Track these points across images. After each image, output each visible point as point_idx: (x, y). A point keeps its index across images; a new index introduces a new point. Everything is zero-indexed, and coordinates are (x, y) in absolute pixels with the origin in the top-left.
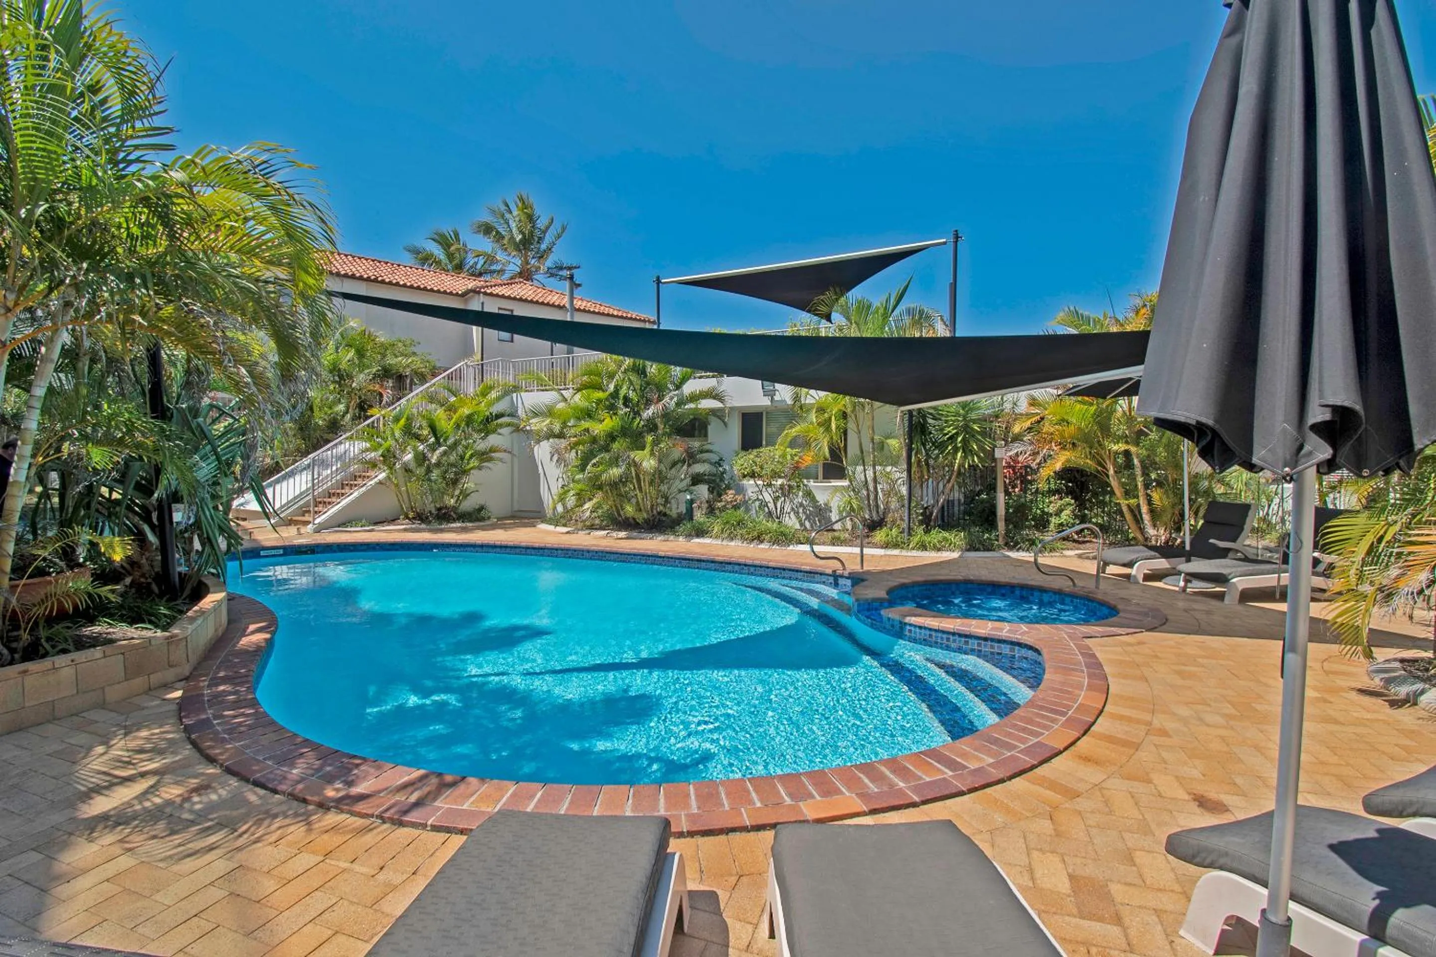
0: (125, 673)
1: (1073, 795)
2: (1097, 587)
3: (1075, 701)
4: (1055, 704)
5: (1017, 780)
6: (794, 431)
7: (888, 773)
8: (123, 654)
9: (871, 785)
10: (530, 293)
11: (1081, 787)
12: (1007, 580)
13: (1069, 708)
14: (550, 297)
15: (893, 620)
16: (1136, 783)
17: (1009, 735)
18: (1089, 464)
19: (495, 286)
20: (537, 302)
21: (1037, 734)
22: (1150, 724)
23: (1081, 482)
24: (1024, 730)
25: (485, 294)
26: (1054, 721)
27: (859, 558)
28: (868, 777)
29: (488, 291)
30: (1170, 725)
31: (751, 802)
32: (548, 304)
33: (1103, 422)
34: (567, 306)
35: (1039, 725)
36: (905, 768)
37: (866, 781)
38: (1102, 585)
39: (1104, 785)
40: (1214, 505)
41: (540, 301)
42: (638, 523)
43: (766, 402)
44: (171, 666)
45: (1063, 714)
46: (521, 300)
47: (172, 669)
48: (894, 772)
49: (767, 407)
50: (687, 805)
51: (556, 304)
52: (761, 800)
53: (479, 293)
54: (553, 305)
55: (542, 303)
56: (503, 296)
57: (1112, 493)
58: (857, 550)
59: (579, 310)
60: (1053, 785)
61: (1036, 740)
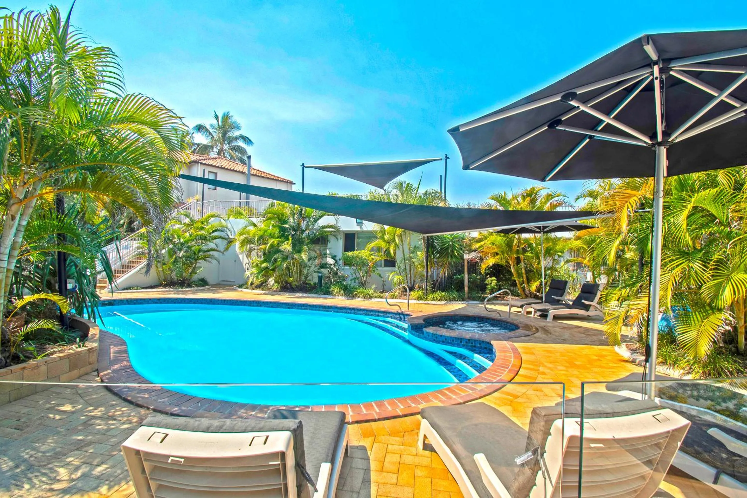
0: (69, 368)
1: (516, 397)
2: (509, 317)
3: (510, 363)
4: (503, 364)
5: (496, 393)
6: (372, 245)
7: (447, 393)
8: (68, 358)
9: (442, 397)
10: (226, 164)
11: (519, 394)
12: (472, 314)
13: (509, 366)
14: (237, 167)
15: (429, 333)
16: (538, 392)
17: (489, 376)
18: (503, 263)
19: (206, 159)
20: (230, 170)
21: (499, 376)
22: (539, 370)
23: (499, 269)
24: (494, 374)
25: (201, 163)
26: (504, 371)
27: (407, 305)
28: (441, 395)
29: (203, 162)
30: (547, 371)
31: (399, 406)
32: (236, 171)
33: (509, 245)
34: (247, 172)
35: (499, 372)
36: (454, 391)
37: (441, 396)
38: (512, 316)
39: (527, 393)
40: (553, 281)
41: (232, 169)
42: (293, 288)
43: (358, 229)
44: (89, 364)
45: (507, 368)
46: (221, 168)
47: (90, 366)
48: (450, 392)
49: (357, 231)
50: (374, 409)
51: (241, 171)
52: (403, 405)
53: (198, 163)
54: (239, 172)
55: (233, 170)
56: (211, 166)
57: (512, 274)
58: (406, 301)
59: (253, 175)
60: (508, 394)
61: (499, 378)
